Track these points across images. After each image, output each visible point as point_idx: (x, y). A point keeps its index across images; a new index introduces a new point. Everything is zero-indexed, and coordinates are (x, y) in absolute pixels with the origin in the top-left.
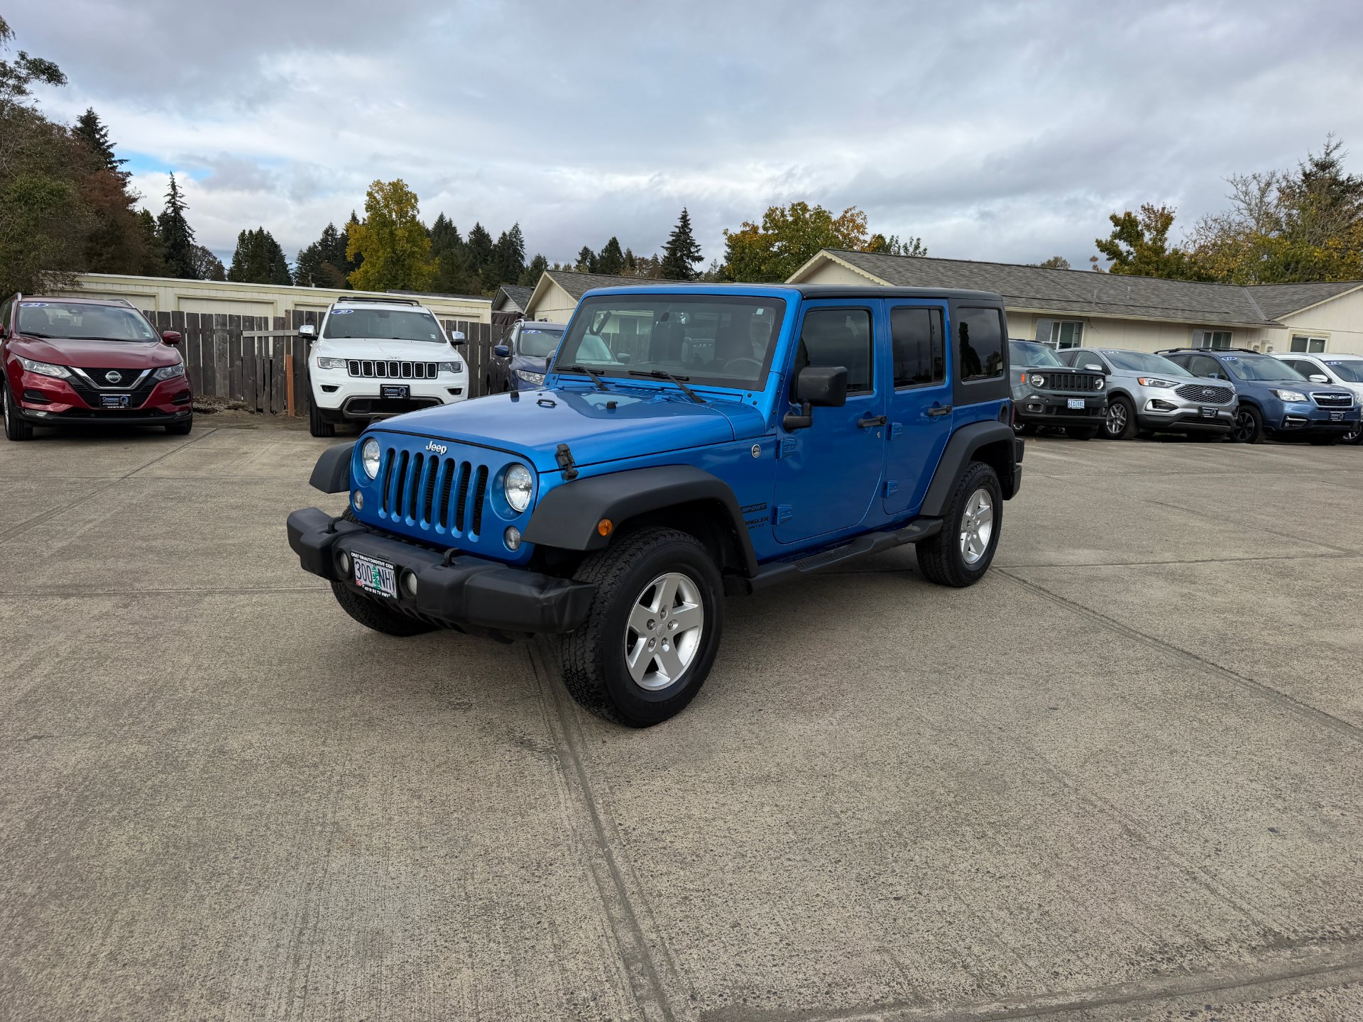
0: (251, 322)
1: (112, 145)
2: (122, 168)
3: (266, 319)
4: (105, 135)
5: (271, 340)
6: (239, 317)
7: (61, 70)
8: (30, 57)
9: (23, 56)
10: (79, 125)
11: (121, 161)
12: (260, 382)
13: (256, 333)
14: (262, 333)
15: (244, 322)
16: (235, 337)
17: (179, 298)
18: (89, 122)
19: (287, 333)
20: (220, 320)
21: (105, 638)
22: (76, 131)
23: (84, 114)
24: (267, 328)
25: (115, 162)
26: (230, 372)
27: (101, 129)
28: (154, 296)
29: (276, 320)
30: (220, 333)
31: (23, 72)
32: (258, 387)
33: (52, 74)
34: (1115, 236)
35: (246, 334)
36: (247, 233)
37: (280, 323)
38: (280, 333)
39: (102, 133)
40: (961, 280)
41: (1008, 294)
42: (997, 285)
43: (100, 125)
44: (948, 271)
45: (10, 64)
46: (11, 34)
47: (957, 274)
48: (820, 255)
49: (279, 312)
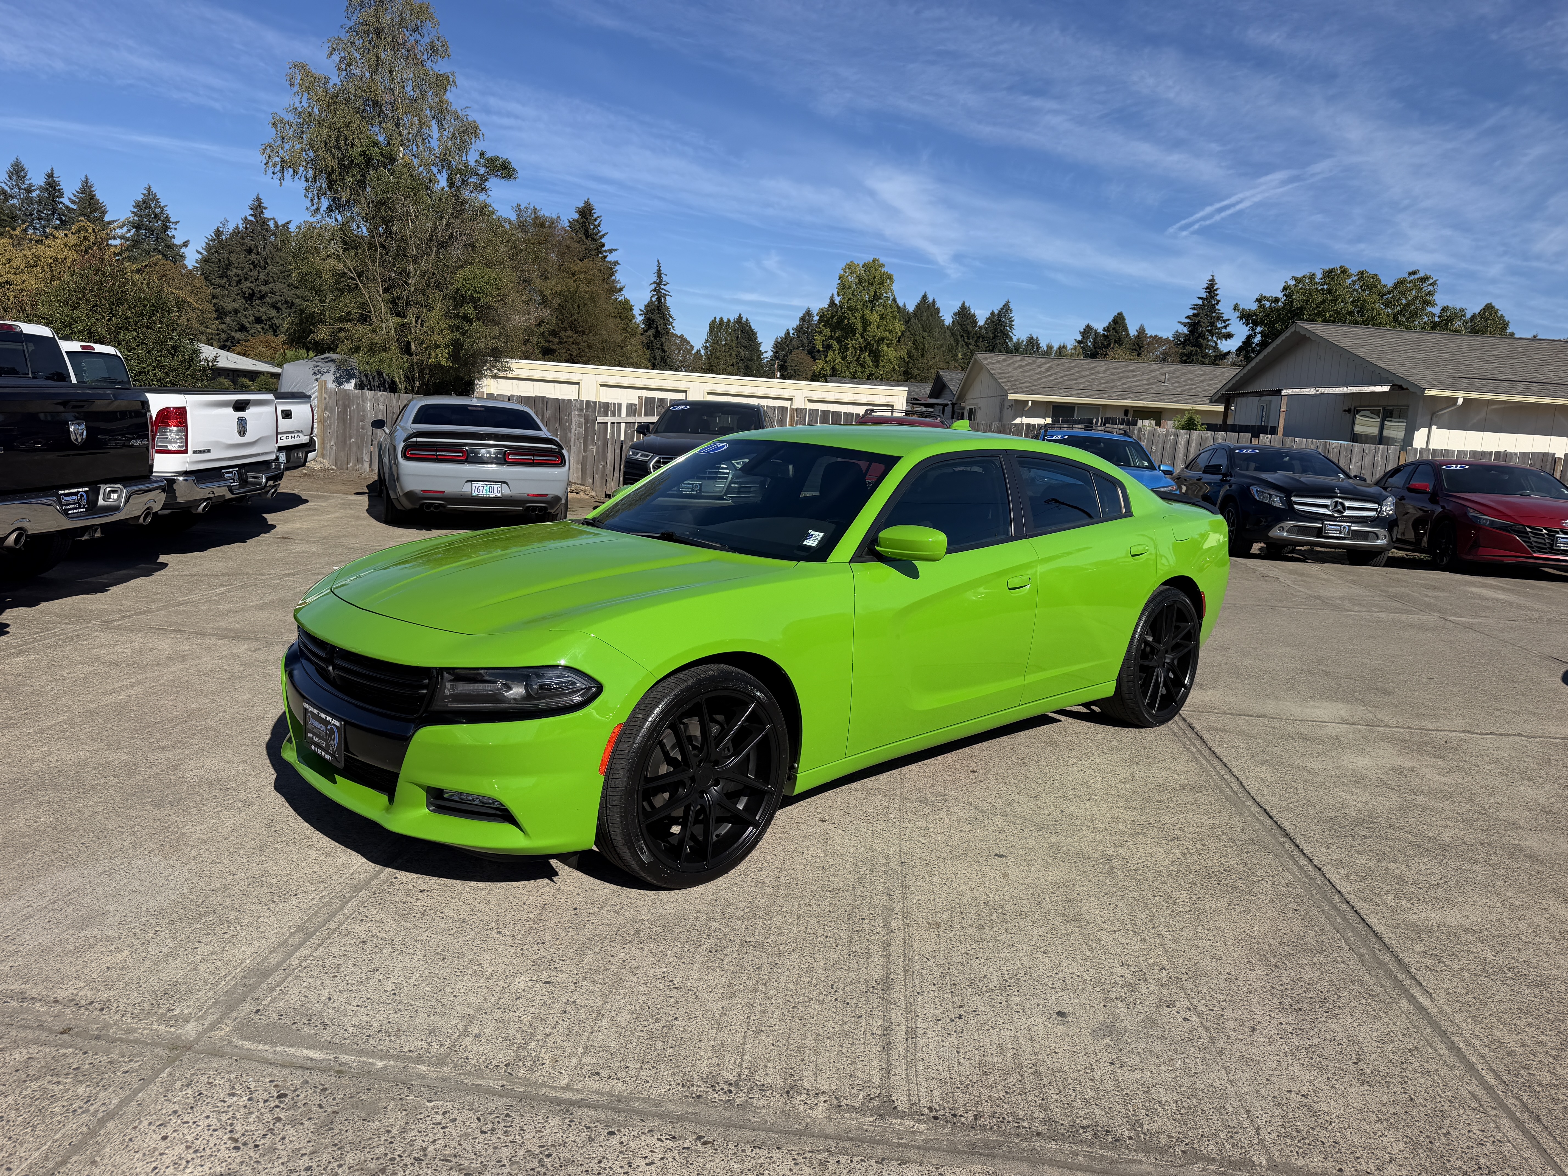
0: (606, 408)
1: (603, 236)
2: (611, 258)
3: (620, 405)
4: (599, 225)
5: (623, 425)
6: (595, 403)
8: (488, 155)
9: (482, 154)
10: (576, 216)
11: (611, 251)
12: (609, 467)
13: (609, 419)
14: (615, 419)
15: (600, 407)
16: (589, 422)
17: (601, 385)
18: (586, 212)
19: (639, 419)
20: (578, 406)
22: (572, 223)
24: (620, 415)
25: (605, 251)
26: (583, 457)
27: (596, 220)
28: (578, 384)
29: (630, 406)
30: (577, 418)
32: (608, 473)
33: (507, 172)
35: (600, 419)
36: (718, 321)
37: (632, 410)
38: (631, 419)
39: (596, 223)
40: (1488, 362)
41: (1557, 380)
42: (1546, 369)
43: (595, 216)
44: (1475, 350)
45: (472, 163)
46: (481, 136)
47: (1488, 354)
48: (1293, 330)
49: (633, 397)
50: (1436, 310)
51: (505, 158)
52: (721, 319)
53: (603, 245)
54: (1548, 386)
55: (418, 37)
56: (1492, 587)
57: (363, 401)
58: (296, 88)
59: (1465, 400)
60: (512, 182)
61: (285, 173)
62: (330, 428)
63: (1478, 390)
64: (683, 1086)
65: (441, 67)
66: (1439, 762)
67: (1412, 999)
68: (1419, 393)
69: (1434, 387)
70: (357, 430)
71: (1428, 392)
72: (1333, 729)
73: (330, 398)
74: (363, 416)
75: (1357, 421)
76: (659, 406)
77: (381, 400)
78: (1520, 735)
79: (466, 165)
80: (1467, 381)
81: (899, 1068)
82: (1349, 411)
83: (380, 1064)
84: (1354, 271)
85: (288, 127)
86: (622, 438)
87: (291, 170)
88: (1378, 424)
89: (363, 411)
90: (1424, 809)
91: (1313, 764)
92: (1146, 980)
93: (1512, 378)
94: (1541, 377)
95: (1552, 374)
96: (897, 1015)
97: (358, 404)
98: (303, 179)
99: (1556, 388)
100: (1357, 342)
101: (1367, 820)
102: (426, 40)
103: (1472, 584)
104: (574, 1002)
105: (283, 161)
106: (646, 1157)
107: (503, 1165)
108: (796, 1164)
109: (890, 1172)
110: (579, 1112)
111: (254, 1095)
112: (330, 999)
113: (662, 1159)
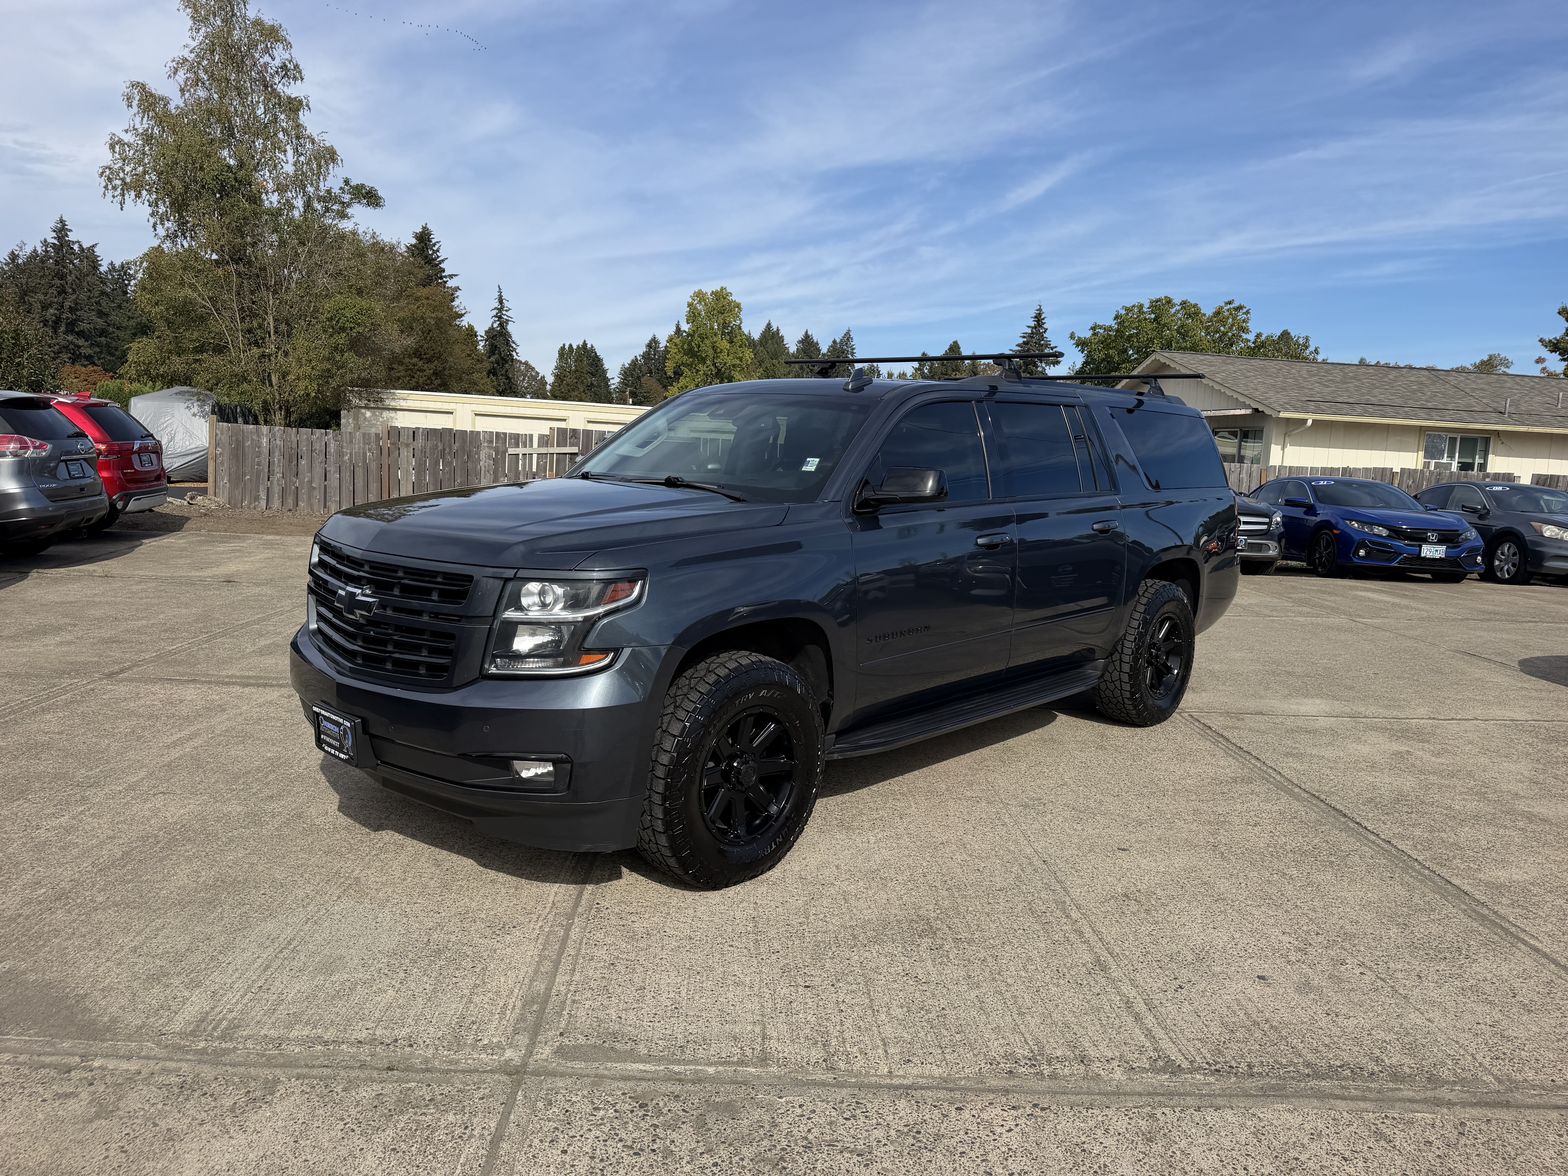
0: (516, 439)
1: (443, 261)
2: (451, 283)
3: (531, 436)
4: (438, 251)
5: (535, 457)
6: (505, 434)
7: (381, 194)
8: (353, 182)
9: (347, 182)
10: (414, 241)
11: (451, 276)
13: (521, 451)
14: (527, 451)
15: (510, 439)
16: (501, 453)
17: (476, 415)
18: (424, 238)
19: (551, 450)
20: (487, 437)
21: (258, 721)
22: (410, 249)
23: (419, 230)
24: (531, 446)
25: (445, 277)
27: (434, 245)
28: (452, 413)
29: (541, 437)
30: (487, 450)
31: (347, 198)
33: (372, 199)
35: (511, 451)
36: (567, 347)
37: (544, 441)
38: (543, 450)
39: (435, 248)
40: (1328, 386)
41: (1387, 402)
42: (1376, 392)
43: (434, 241)
44: (1314, 376)
45: (336, 190)
46: (340, 162)
47: (1325, 379)
48: (1153, 358)
49: (544, 428)
50: (1251, 337)
51: (371, 185)
52: (571, 346)
53: (444, 271)
54: (1381, 408)
55: (269, 59)
56: (1374, 591)
57: (258, 436)
58: (135, 109)
59: (1314, 421)
60: (378, 210)
61: (127, 196)
62: (223, 465)
63: (1323, 412)
64: (991, 1064)
65: (292, 90)
66: (1426, 745)
67: (1525, 943)
68: (1274, 416)
69: (1286, 410)
70: (252, 467)
71: (1282, 415)
72: (1323, 722)
73: (222, 434)
74: (259, 452)
76: (571, 437)
77: (278, 435)
78: (1477, 719)
79: (329, 192)
80: (1312, 403)
81: (1159, 1033)
83: (711, 1070)
84: (1177, 301)
85: (127, 149)
86: (534, 469)
87: (133, 193)
88: (1237, 445)
89: (259, 447)
90: (1440, 787)
91: (1328, 753)
92: (1310, 944)
93: (1350, 400)
94: (1373, 399)
95: (1382, 396)
96: (1127, 989)
97: (252, 440)
98: (147, 203)
99: (1388, 409)
100: (1212, 368)
101: (1400, 798)
102: (277, 62)
103: (1356, 588)
104: (843, 1001)
105: (124, 183)
106: (1002, 1126)
107: (885, 1145)
108: (1130, 1118)
109: (1212, 1117)
110: (918, 1094)
111: (617, 1107)
112: (620, 1018)
113: (1017, 1125)
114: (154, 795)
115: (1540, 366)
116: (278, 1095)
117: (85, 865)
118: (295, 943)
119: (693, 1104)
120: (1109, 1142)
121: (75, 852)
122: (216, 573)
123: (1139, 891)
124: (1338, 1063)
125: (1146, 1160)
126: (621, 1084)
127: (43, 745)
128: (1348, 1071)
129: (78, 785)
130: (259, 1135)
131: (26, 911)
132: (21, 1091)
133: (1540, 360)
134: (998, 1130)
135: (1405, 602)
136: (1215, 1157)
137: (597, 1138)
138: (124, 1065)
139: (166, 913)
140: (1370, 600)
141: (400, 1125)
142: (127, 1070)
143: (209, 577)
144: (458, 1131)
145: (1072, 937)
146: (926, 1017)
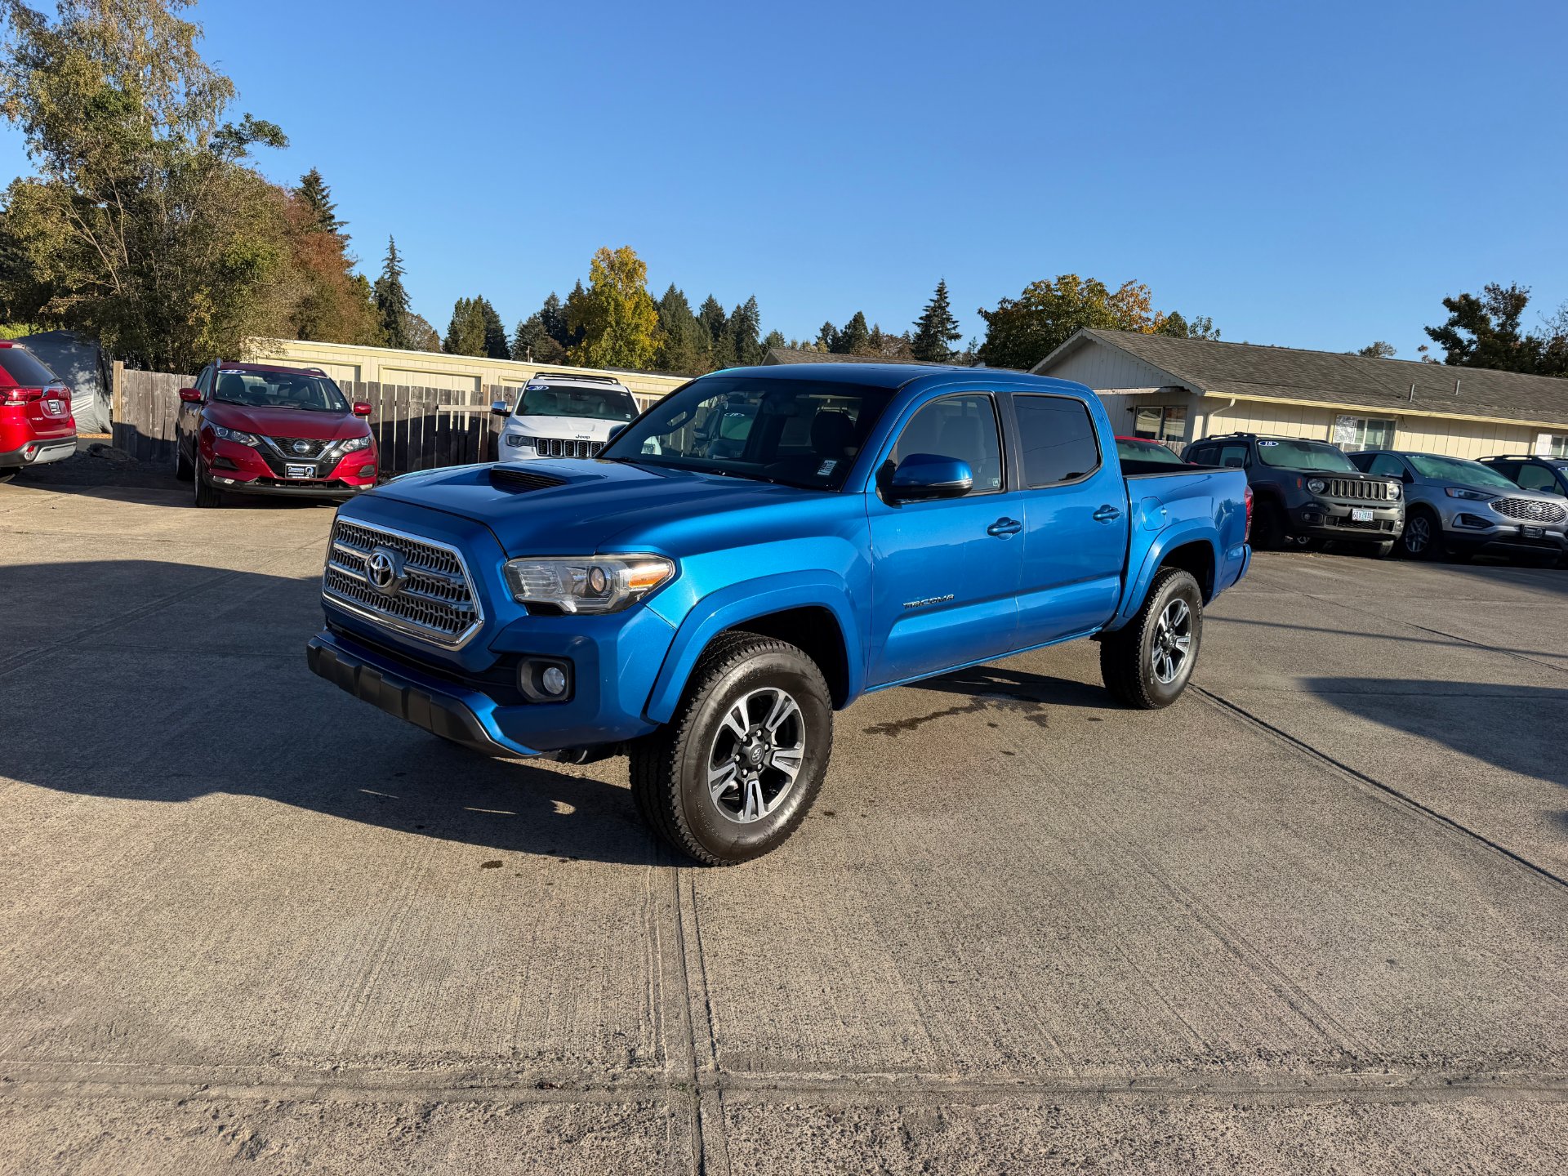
0: (447, 396)
1: (332, 207)
2: (341, 231)
3: (464, 393)
4: (327, 196)
5: (467, 415)
6: (436, 390)
7: (284, 132)
8: (254, 120)
10: (301, 185)
11: (341, 224)
12: (453, 459)
13: (452, 408)
14: (459, 408)
15: (441, 396)
16: (431, 411)
17: (384, 368)
18: (312, 182)
19: (484, 409)
20: (417, 393)
22: (297, 193)
23: (307, 173)
24: (463, 403)
25: (335, 224)
26: (423, 447)
27: (323, 190)
28: (359, 366)
29: (474, 395)
30: (416, 407)
31: (247, 134)
33: (275, 138)
34: (1453, 323)
35: (442, 408)
36: (464, 301)
37: (477, 398)
38: (477, 408)
39: (324, 194)
42: (1290, 374)
43: (323, 186)
45: (235, 126)
46: (236, 95)
48: (1079, 334)
50: (1151, 317)
51: (274, 123)
52: (468, 299)
53: (333, 217)
54: (1297, 390)
57: (169, 385)
59: (1237, 400)
60: (282, 150)
62: (129, 415)
63: (1245, 392)
65: (184, 15)
68: (1199, 395)
69: (1210, 389)
70: (162, 418)
71: (1208, 394)
73: (128, 381)
74: (170, 402)
75: (1139, 420)
79: (226, 127)
80: (1233, 384)
82: (1131, 410)
84: (1082, 279)
86: (467, 429)
88: (1159, 423)
89: (170, 397)
93: (1268, 381)
97: (162, 389)
98: (21, 129)
100: (1137, 346)
106: (1214, 1129)
107: (1105, 1155)
108: (1335, 1117)
109: (1413, 1112)
110: (1116, 1097)
111: (810, 1123)
112: (773, 1020)
113: (1227, 1128)
114: (167, 777)
115: (1423, 354)
116: (435, 1121)
117: (116, 858)
118: (388, 945)
119: (888, 1116)
120: (1327, 1143)
121: (99, 843)
122: (148, 531)
123: (1234, 872)
124: (1505, 1050)
125: (1370, 1162)
126: (805, 1096)
127: (20, 721)
128: (1518, 1058)
129: (76, 767)
130: (433, 1170)
131: (67, 913)
132: (135, 1128)
133: (1422, 349)
134: (1213, 1134)
135: (1346, 578)
136: (1436, 1156)
137: (803, 1158)
138: (248, 1094)
139: (229, 913)
140: (1315, 577)
141: (586, 1152)
142: (252, 1099)
143: (141, 535)
144: (652, 1157)
145: (1194, 922)
146: (1086, 1012)
